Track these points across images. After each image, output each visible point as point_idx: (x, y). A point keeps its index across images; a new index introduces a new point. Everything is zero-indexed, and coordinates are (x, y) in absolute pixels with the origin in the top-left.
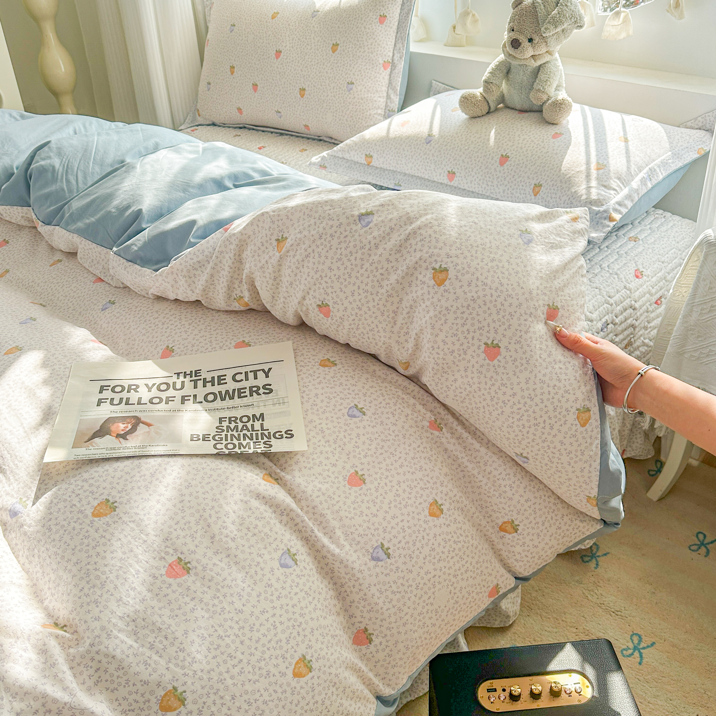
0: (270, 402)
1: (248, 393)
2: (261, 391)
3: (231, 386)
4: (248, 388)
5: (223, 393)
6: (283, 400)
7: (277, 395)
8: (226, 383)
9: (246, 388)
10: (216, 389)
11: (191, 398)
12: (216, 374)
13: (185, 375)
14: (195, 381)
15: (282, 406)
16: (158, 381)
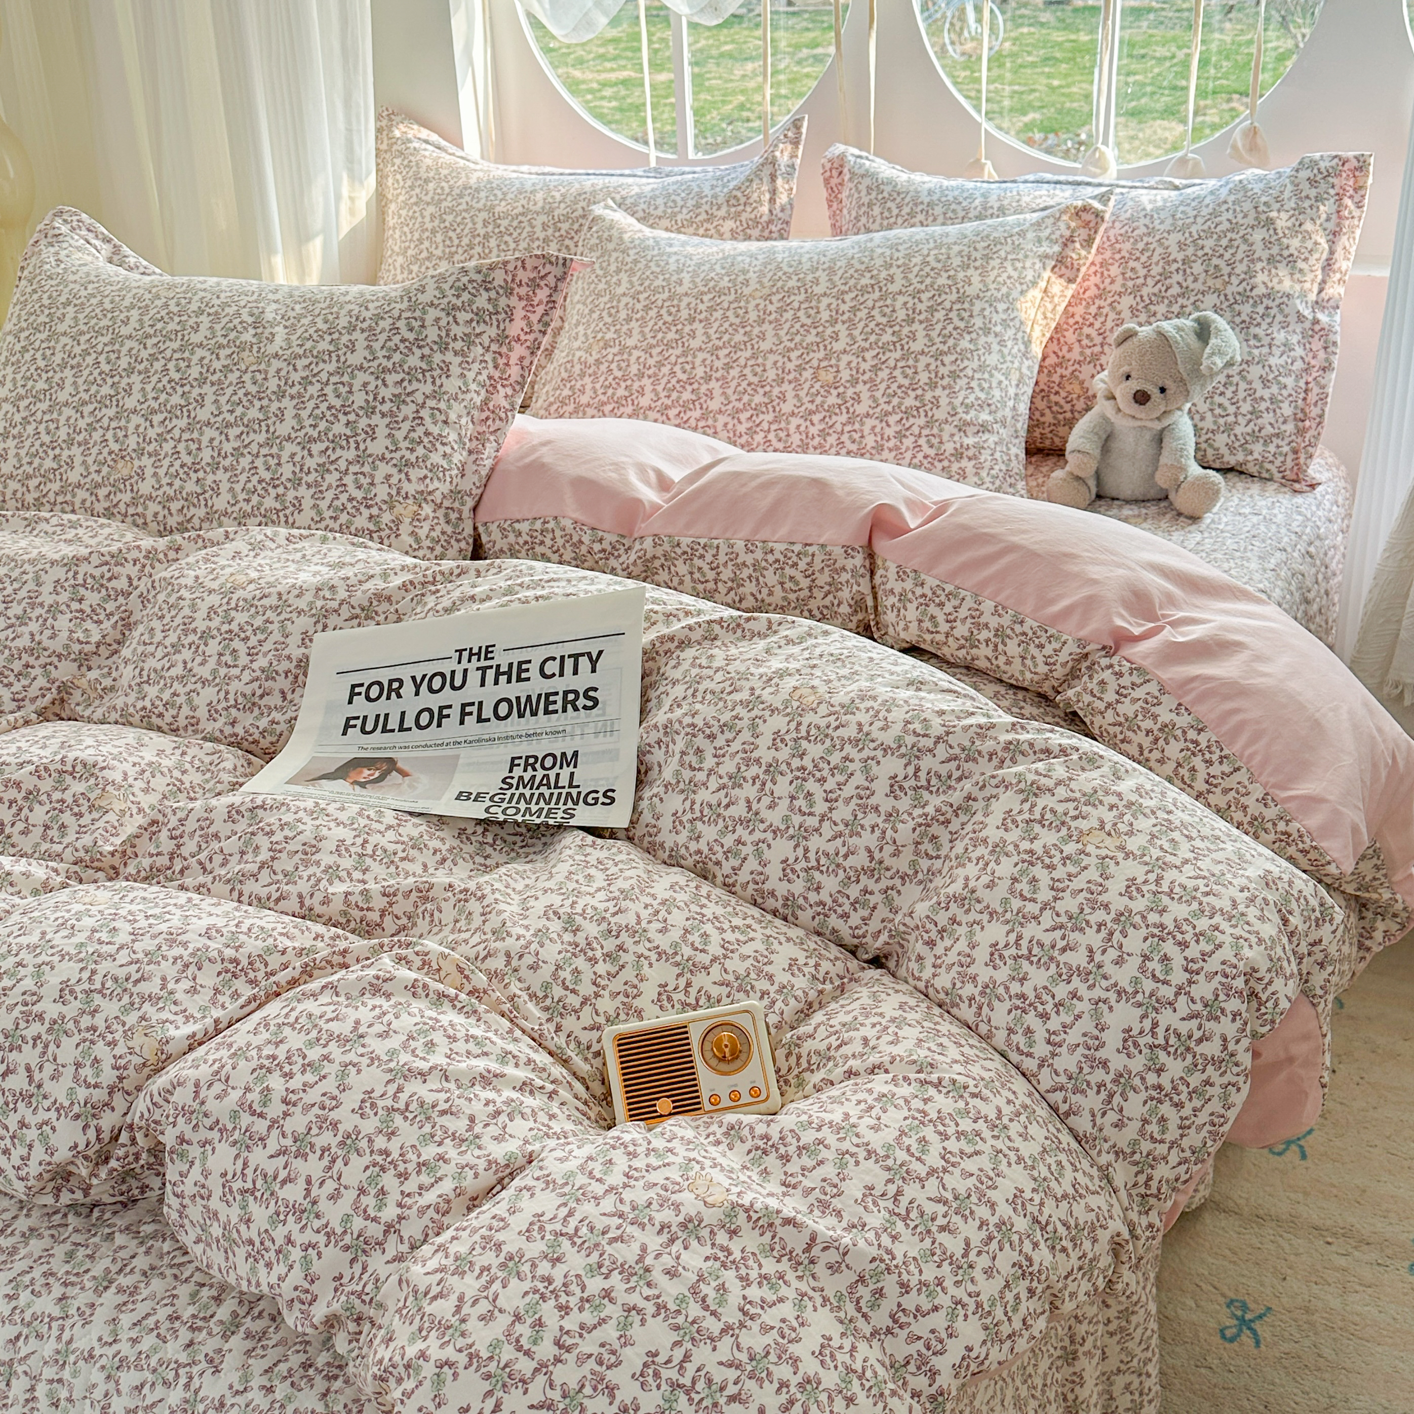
0: (590, 728)
1: (559, 706)
2: (581, 702)
3: (536, 686)
4: (561, 693)
5: (523, 700)
6: (612, 724)
7: (604, 714)
8: (529, 679)
9: (558, 693)
11: (474, 709)
12: (516, 657)
13: (471, 654)
14: (484, 670)
15: (608, 739)
16: (430, 669)
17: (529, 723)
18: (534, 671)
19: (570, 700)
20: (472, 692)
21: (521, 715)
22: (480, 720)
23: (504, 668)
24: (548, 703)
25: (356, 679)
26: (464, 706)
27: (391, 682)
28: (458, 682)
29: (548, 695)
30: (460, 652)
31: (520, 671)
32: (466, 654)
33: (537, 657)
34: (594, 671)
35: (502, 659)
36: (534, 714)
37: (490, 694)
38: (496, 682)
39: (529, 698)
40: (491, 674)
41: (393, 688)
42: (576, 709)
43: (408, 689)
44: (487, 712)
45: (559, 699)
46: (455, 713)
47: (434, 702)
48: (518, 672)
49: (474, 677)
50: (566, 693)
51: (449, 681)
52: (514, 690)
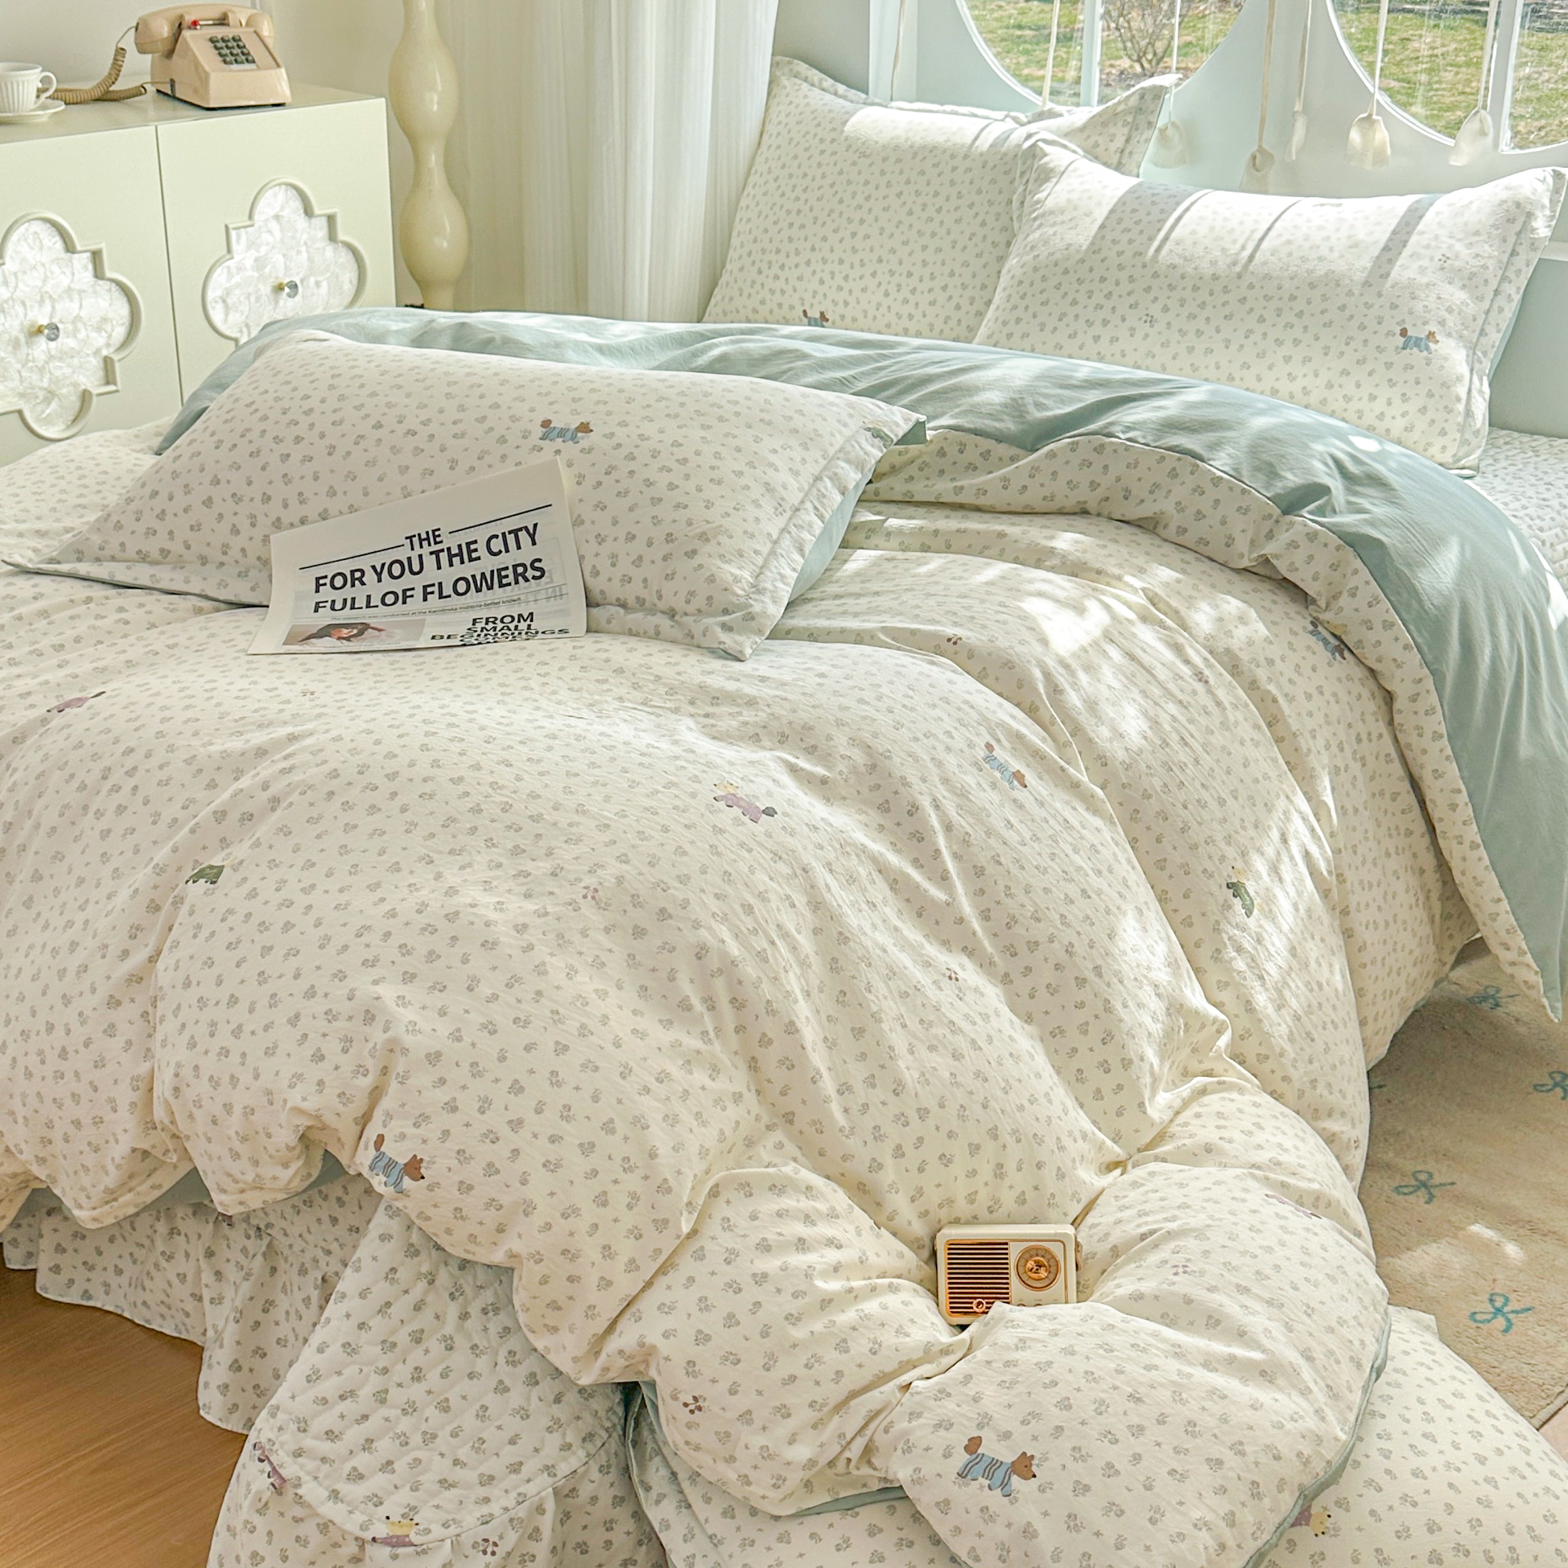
0: (543, 595)
1: (511, 579)
2: (530, 573)
4: (510, 568)
5: (478, 578)
6: (560, 589)
7: (552, 581)
8: (479, 558)
9: (507, 568)
11: (436, 589)
12: (463, 538)
13: (421, 541)
14: (436, 553)
15: (559, 601)
16: (388, 558)
17: (486, 595)
18: (482, 551)
19: (520, 572)
20: (431, 574)
21: (478, 590)
22: (441, 597)
23: (455, 551)
24: (500, 578)
25: (320, 572)
26: (425, 587)
27: (353, 572)
28: (416, 568)
29: (499, 571)
30: (410, 538)
31: (470, 552)
32: (416, 540)
33: (481, 535)
34: (534, 543)
35: (450, 542)
36: (490, 588)
37: (447, 575)
38: (451, 565)
39: (482, 574)
40: (444, 557)
41: (357, 578)
42: (527, 580)
43: (370, 577)
44: (448, 590)
45: (510, 572)
46: (419, 593)
47: (398, 586)
48: (468, 552)
49: (430, 561)
50: (515, 567)
51: (406, 567)
52: (469, 570)
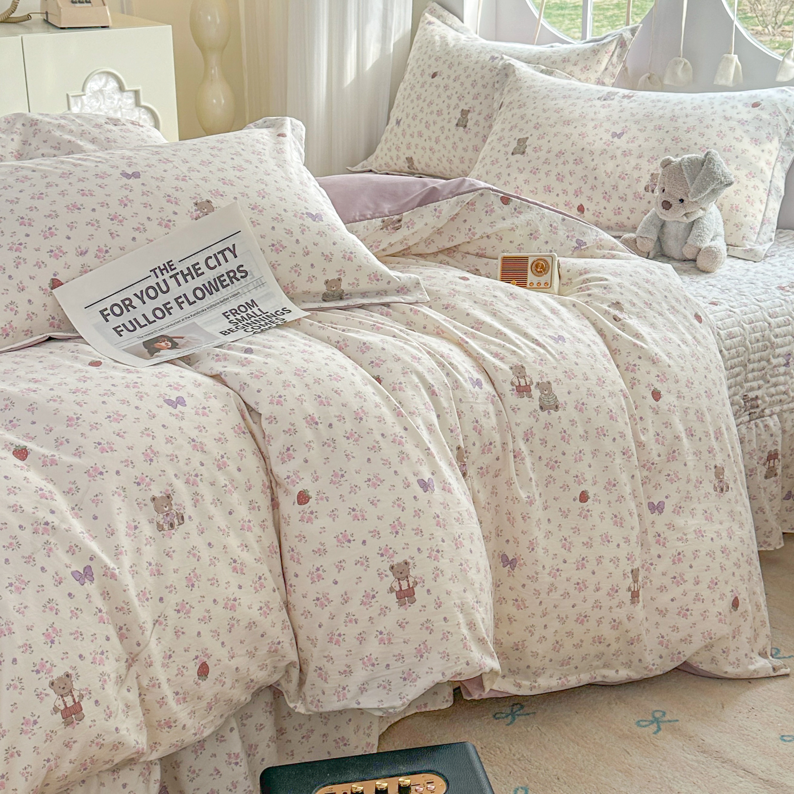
0: (251, 287)
1: (228, 281)
2: (238, 275)
3: (210, 275)
4: (225, 274)
5: (207, 285)
6: (261, 281)
7: (254, 277)
8: (203, 273)
9: (223, 275)
10: (199, 282)
11: (183, 299)
12: (189, 263)
13: (161, 271)
14: (174, 276)
16: (143, 286)
17: (217, 295)
18: (204, 268)
19: (232, 275)
21: (211, 294)
22: (190, 304)
23: (186, 272)
24: (221, 282)
25: (101, 307)
26: (176, 300)
27: (123, 301)
28: (164, 289)
29: (219, 278)
30: (154, 270)
32: (157, 271)
33: (201, 259)
34: (236, 257)
35: (181, 267)
36: (218, 290)
37: (187, 288)
38: (187, 281)
39: (209, 282)
40: (180, 277)
41: (127, 305)
43: (136, 302)
46: (173, 304)
47: (159, 303)
48: (195, 271)
49: (172, 283)
51: (159, 289)
